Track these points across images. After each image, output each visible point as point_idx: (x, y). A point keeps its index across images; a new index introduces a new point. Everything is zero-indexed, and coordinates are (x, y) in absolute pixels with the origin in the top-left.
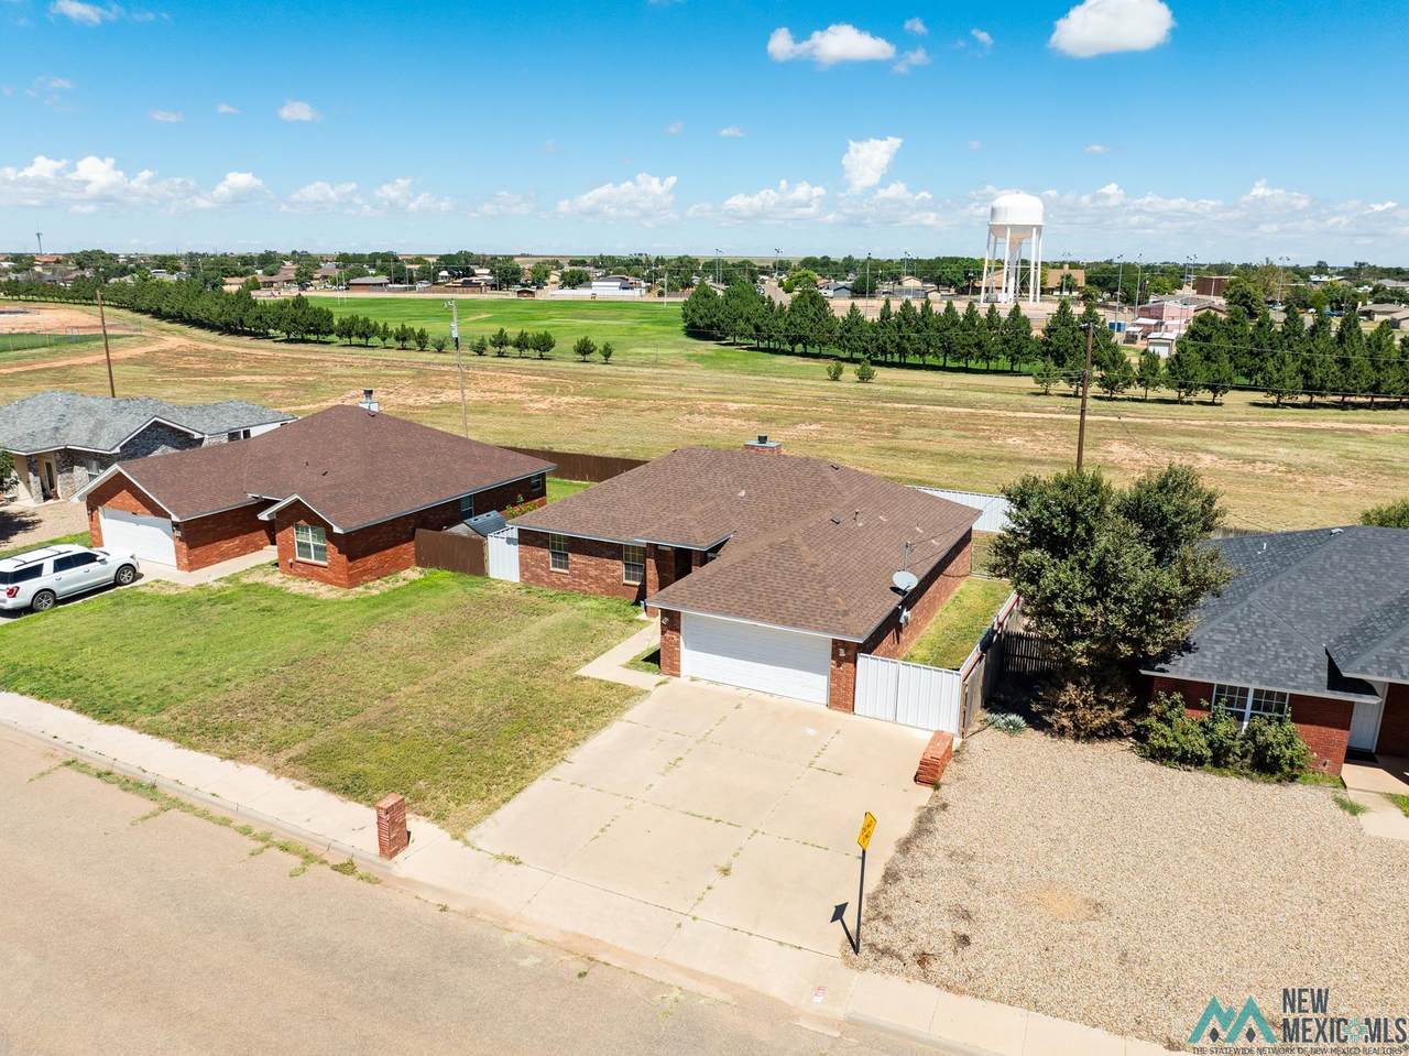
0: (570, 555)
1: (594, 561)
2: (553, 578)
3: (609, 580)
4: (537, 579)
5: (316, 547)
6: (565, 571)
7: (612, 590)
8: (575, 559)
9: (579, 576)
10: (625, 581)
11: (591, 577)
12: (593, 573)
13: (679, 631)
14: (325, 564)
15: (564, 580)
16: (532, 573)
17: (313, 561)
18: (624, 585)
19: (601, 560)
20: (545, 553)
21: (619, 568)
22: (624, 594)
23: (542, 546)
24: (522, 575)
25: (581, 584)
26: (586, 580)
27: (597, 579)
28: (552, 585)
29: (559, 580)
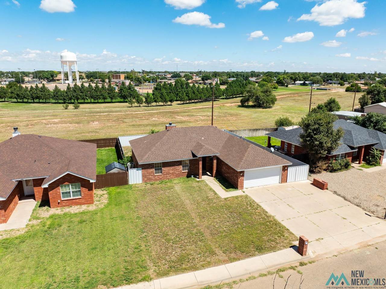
0: (163, 168)
1: (172, 168)
2: (156, 177)
3: (177, 173)
4: (150, 179)
5: (73, 192)
6: (161, 174)
7: (178, 176)
8: (165, 169)
9: (166, 174)
10: (183, 171)
11: (170, 173)
12: (171, 172)
13: (244, 176)
14: (80, 197)
15: (161, 177)
16: (147, 178)
17: (72, 198)
18: (183, 173)
19: (175, 167)
20: (153, 170)
21: (180, 168)
22: (182, 176)
23: (152, 168)
24: (143, 180)
25: (167, 177)
26: (168, 175)
27: (173, 174)
28: (156, 180)
29: (158, 177)
